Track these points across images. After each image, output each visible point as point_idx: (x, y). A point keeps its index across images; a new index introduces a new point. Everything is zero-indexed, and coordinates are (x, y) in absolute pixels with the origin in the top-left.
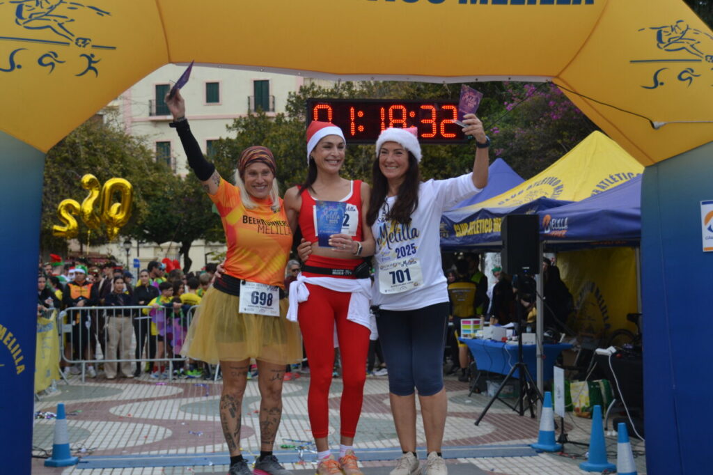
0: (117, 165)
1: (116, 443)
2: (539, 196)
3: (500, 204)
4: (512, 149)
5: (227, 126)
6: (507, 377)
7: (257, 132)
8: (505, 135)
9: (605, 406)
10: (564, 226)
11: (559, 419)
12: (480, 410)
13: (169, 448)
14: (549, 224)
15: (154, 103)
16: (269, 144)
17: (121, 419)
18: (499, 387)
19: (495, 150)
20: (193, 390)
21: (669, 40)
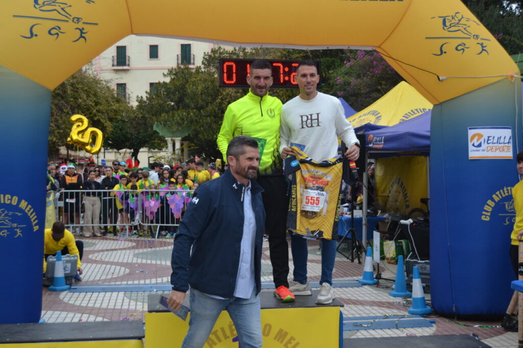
0: (91, 98)
1: (94, 277)
2: (366, 122)
4: (349, 92)
5: (164, 74)
6: (344, 238)
7: (183, 78)
8: (344, 83)
9: (405, 256)
10: (381, 142)
11: (376, 264)
13: (128, 281)
14: (372, 141)
15: (116, 58)
16: (191, 86)
17: (96, 262)
19: (338, 92)
20: (142, 244)
21: (450, 25)
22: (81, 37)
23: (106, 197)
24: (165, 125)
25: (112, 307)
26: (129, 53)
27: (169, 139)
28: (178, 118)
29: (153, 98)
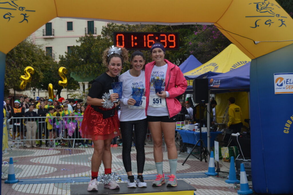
0: (30, 57)
1: (34, 174)
3: (192, 74)
4: (197, 51)
5: (76, 40)
6: (195, 146)
7: (89, 43)
8: (194, 45)
9: (235, 157)
10: (218, 83)
11: (217, 162)
12: (184, 159)
13: (56, 176)
14: (212, 82)
15: (45, 31)
16: (95, 48)
17: (35, 164)
18: (192, 150)
19: (190, 51)
20: (64, 152)
21: (261, 8)
22: (25, 19)
23: (41, 121)
24: (78, 74)
25: (47, 193)
26: (54, 27)
27: (80, 83)
28: (86, 69)
29: (70, 56)
